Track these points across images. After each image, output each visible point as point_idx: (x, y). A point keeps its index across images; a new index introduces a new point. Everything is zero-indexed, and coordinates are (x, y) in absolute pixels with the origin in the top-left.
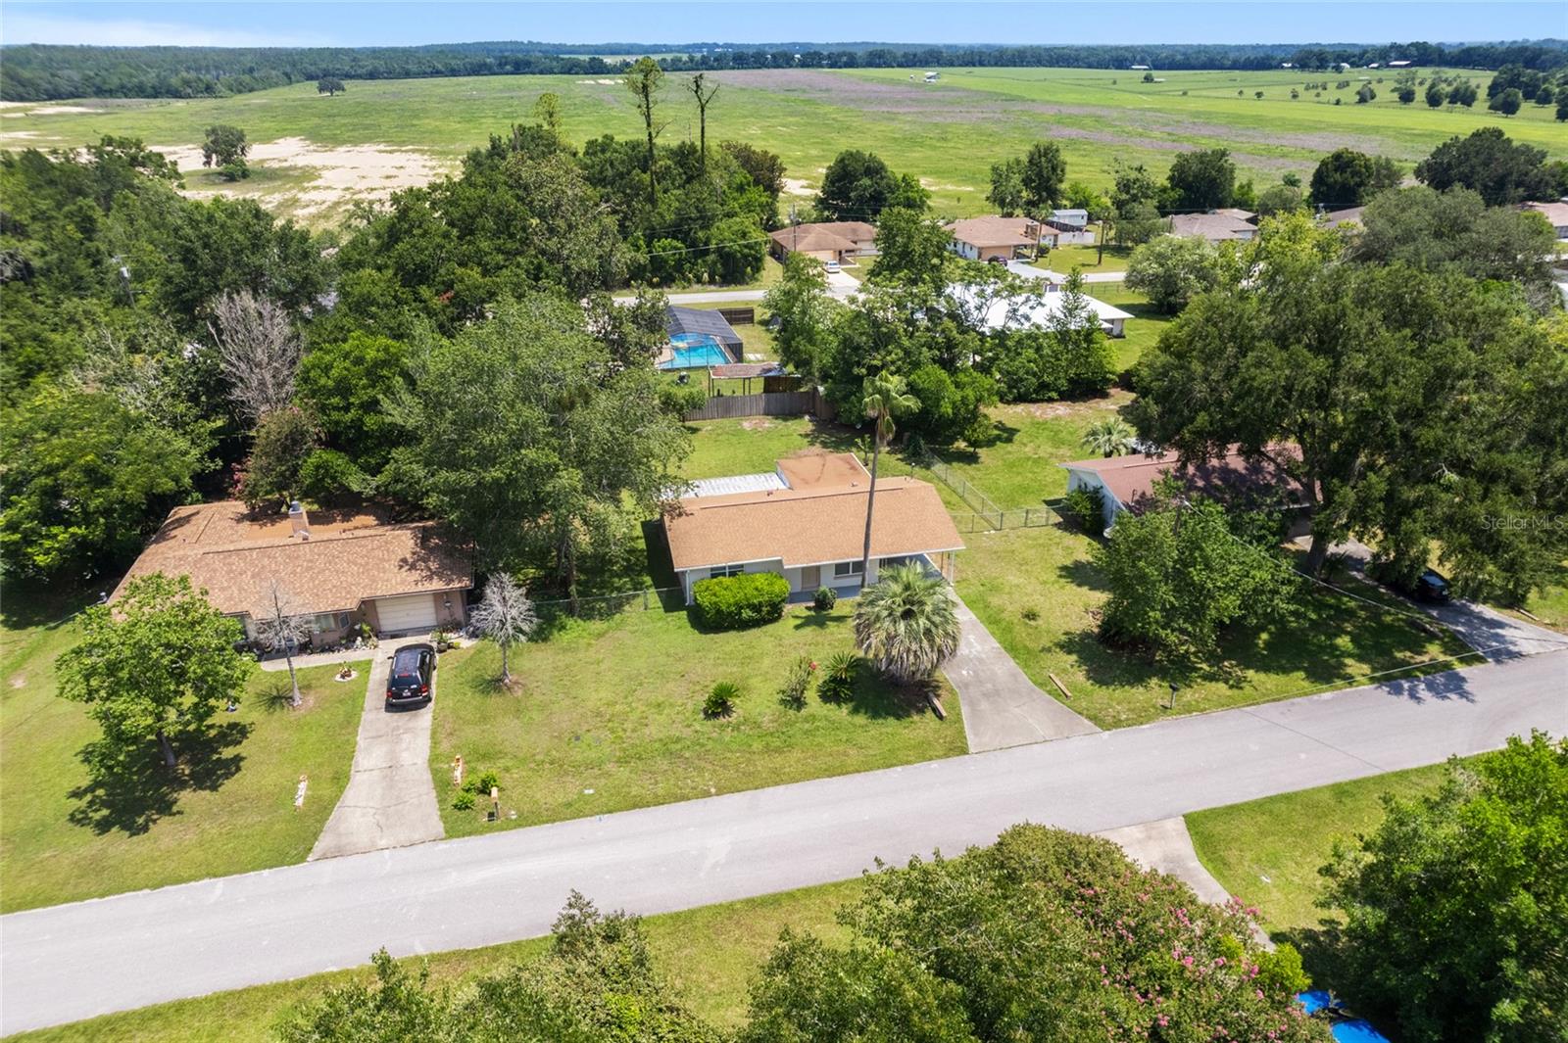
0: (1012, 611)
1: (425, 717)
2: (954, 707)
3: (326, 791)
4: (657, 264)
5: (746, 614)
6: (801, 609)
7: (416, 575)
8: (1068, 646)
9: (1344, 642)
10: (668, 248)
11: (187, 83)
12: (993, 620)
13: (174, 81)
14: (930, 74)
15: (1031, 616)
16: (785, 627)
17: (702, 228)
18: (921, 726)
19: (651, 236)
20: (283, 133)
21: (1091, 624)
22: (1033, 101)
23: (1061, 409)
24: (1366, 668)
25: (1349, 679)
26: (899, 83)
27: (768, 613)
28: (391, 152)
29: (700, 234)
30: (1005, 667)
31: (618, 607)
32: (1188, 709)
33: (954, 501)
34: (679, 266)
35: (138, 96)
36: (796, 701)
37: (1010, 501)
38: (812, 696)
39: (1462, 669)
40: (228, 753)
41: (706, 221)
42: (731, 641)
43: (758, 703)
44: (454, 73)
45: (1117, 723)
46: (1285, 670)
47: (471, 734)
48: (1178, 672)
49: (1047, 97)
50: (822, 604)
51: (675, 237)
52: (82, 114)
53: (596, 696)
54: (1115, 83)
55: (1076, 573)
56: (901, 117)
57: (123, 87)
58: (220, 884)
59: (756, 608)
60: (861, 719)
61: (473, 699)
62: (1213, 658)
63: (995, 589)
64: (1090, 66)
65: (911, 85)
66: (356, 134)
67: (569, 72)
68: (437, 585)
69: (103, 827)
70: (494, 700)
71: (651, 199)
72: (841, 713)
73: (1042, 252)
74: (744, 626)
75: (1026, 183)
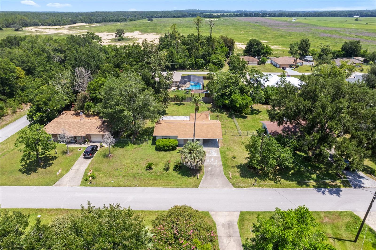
0: (230, 156)
1: (90, 160)
2: (201, 177)
3: (64, 173)
4: (197, 64)
6: (181, 148)
7: (99, 130)
8: (238, 167)
9: (314, 176)
10: (200, 61)
11: (122, 19)
12: (224, 157)
13: (119, 19)
14: (294, 19)
15: (234, 158)
16: (175, 152)
17: (208, 56)
18: (193, 179)
19: (196, 58)
20: (136, 30)
22: (320, 26)
24: (315, 184)
25: (308, 186)
26: (285, 21)
27: (173, 148)
28: (156, 35)
29: (208, 58)
30: (220, 169)
31: (142, 143)
32: (259, 186)
34: (202, 65)
35: (112, 22)
36: (167, 169)
37: (249, 128)
38: (171, 168)
39: (342, 188)
40: (51, 162)
41: (210, 55)
43: (158, 169)
44: (178, 17)
45: (239, 187)
46: (292, 181)
47: (97, 165)
48: (264, 176)
49: (325, 25)
51: (202, 59)
52: (100, 26)
53: (126, 161)
54: (346, 21)
56: (281, 30)
57: (109, 20)
58: (35, 187)
60: (180, 176)
61: (101, 158)
62: (275, 175)
63: (229, 150)
64: (341, 16)
65: (288, 22)
66: (151, 31)
67: (204, 17)
68: (102, 133)
69: (23, 173)
70: (106, 159)
71: (197, 49)
72: (176, 174)
73: (297, 67)
74: (166, 151)
75: (299, 48)
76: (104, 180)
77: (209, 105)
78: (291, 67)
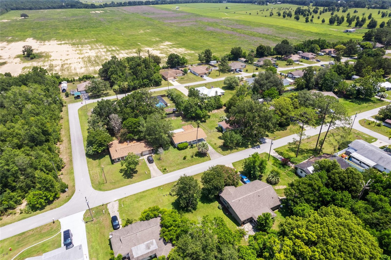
0: (213, 144)
1: (154, 163)
2: (209, 155)
3: (149, 172)
5: (184, 148)
6: (189, 146)
8: (220, 147)
9: (249, 143)
12: (211, 145)
14: (177, 7)
15: (215, 144)
16: (188, 148)
18: (206, 158)
21: (222, 144)
23: (216, 111)
24: (251, 146)
25: (249, 148)
26: (169, 10)
27: (186, 147)
29: (151, 78)
30: (214, 150)
31: (168, 149)
32: (232, 153)
33: (204, 129)
36: (192, 157)
37: (211, 127)
38: (194, 156)
39: (260, 145)
41: (152, 75)
42: (183, 151)
43: (189, 158)
45: (225, 155)
46: (242, 147)
48: (231, 149)
49: (205, 15)
50: (192, 145)
53: (171, 159)
55: (220, 138)
58: (144, 181)
59: (185, 147)
60: (199, 158)
61: (158, 161)
62: (235, 147)
63: (211, 141)
65: (173, 11)
67: (86, 8)
68: (149, 149)
69: (128, 178)
70: (160, 161)
72: (197, 157)
73: (209, 73)
74: (184, 149)
75: (205, 56)
76: (171, 169)
77: (180, 118)
78: (205, 74)
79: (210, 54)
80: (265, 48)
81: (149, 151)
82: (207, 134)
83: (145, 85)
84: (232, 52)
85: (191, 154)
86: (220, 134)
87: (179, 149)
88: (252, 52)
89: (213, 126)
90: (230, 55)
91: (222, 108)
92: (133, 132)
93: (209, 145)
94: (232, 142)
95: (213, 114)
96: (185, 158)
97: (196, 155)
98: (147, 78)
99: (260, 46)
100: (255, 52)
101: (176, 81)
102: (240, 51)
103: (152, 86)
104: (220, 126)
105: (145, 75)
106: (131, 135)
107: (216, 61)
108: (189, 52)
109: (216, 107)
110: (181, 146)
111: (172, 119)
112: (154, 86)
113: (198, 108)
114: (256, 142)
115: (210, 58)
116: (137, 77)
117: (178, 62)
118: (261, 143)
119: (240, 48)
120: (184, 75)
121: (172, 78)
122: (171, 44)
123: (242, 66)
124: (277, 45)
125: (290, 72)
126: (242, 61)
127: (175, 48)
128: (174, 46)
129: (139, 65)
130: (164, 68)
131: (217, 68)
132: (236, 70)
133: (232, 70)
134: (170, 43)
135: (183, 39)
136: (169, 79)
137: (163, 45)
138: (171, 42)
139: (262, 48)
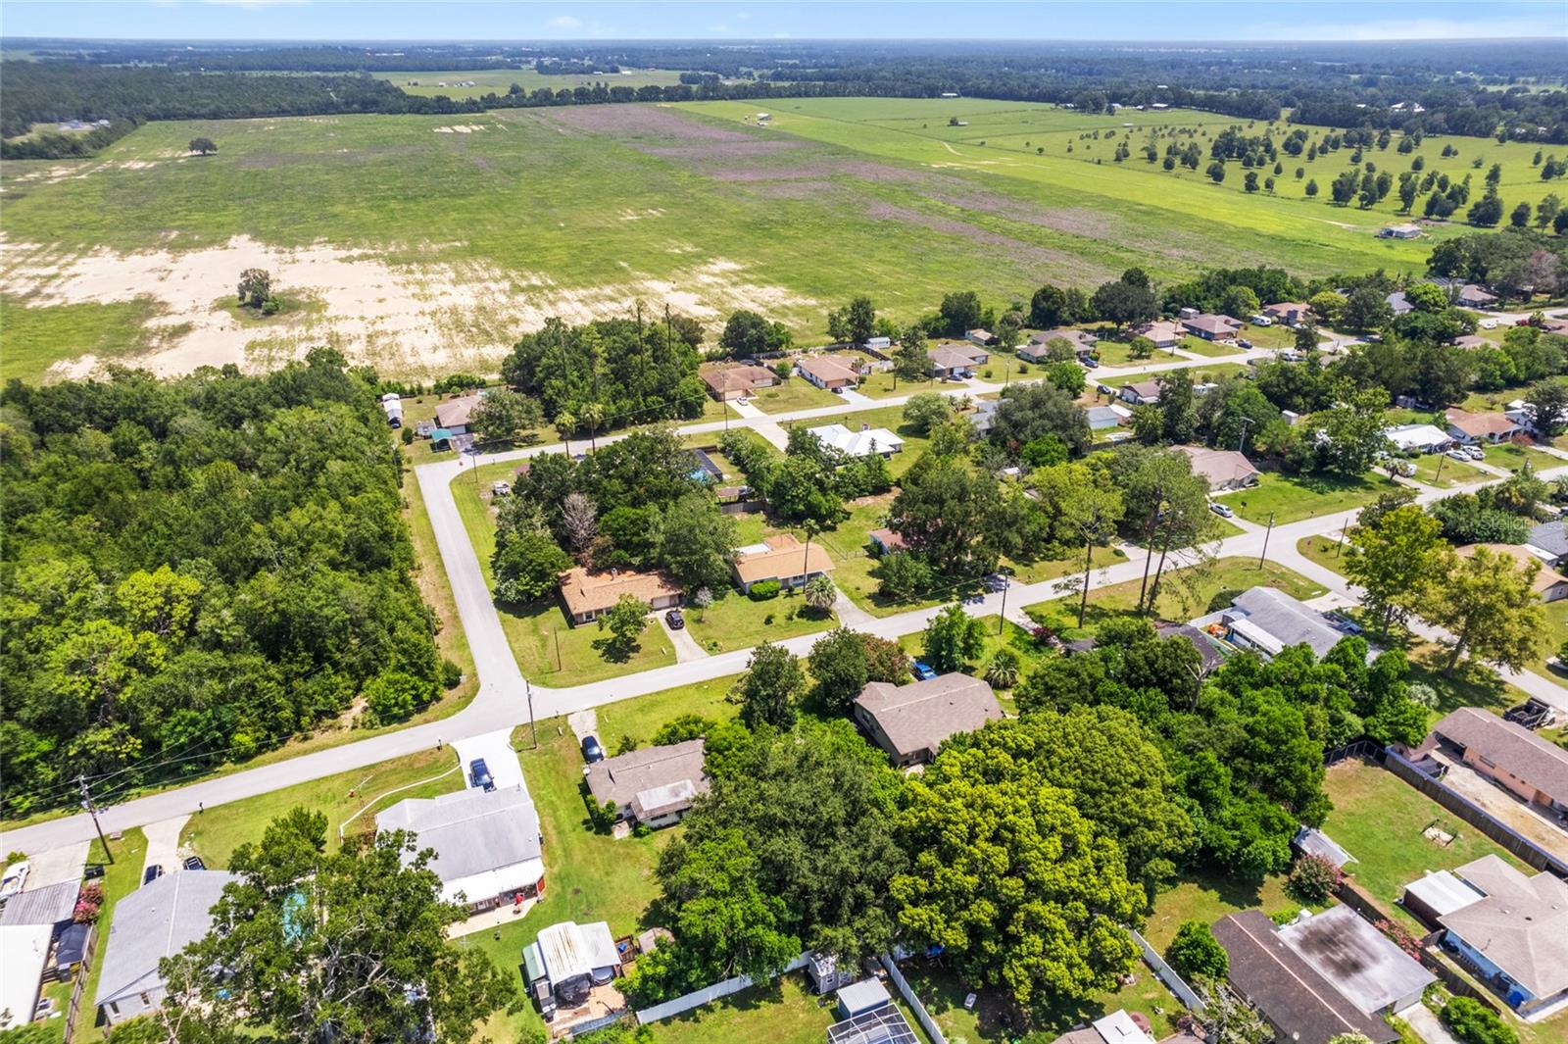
0: (852, 588)
1: (684, 631)
2: (835, 615)
3: (670, 649)
4: (649, 411)
5: (769, 594)
6: (783, 592)
7: (663, 590)
8: (868, 597)
10: (655, 401)
12: (846, 591)
15: (858, 589)
16: (780, 598)
17: (672, 388)
18: (828, 622)
21: (876, 590)
23: (870, 500)
24: (958, 597)
25: (953, 599)
27: (774, 594)
29: (671, 392)
31: (724, 595)
32: (903, 613)
33: (829, 548)
36: (790, 618)
37: (850, 546)
38: (795, 617)
39: (985, 595)
41: (674, 382)
42: (764, 604)
43: (779, 619)
45: (884, 616)
46: (934, 599)
50: (791, 590)
51: (658, 395)
53: (729, 622)
55: (872, 574)
59: (772, 592)
60: (810, 622)
61: (696, 625)
62: (913, 598)
63: (847, 581)
68: (672, 593)
72: (803, 620)
73: (862, 381)
74: (768, 598)
75: (851, 321)
76: (729, 644)
77: (761, 516)
78: (849, 382)
79: (867, 314)
80: (1062, 298)
81: (672, 597)
82: (836, 561)
83: (653, 416)
84: (946, 310)
85: (787, 612)
86: (876, 564)
87: (756, 597)
88: (1017, 308)
89: (855, 542)
90: (937, 319)
91: (889, 491)
92: (627, 546)
93: (837, 590)
94: (902, 582)
95: (861, 510)
96: (768, 621)
97: (801, 615)
98: (660, 390)
99: (1044, 291)
100: (1027, 311)
101: (752, 402)
102: (970, 307)
103: (672, 417)
104: (875, 543)
105: (654, 383)
106: (622, 552)
107: (887, 339)
108: (800, 300)
109: (870, 489)
110: (760, 589)
111: (737, 517)
112: (680, 418)
113: (814, 488)
114: (974, 587)
115: (868, 328)
116: (627, 386)
117: (760, 340)
118: (988, 590)
119: (972, 296)
120: (778, 384)
121: (739, 393)
122: (738, 267)
123: (974, 359)
124: (1102, 289)
125: (1127, 383)
126: (977, 342)
127: (750, 287)
128: (747, 276)
129: (634, 350)
130: (710, 358)
131: (890, 365)
132: (951, 371)
133: (939, 373)
134: (731, 266)
135: (780, 248)
136: (728, 395)
137: (707, 273)
138: (736, 262)
139: (1051, 296)
